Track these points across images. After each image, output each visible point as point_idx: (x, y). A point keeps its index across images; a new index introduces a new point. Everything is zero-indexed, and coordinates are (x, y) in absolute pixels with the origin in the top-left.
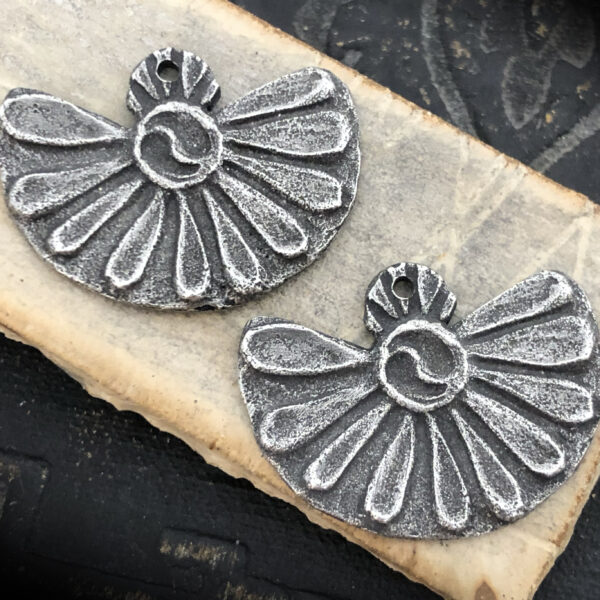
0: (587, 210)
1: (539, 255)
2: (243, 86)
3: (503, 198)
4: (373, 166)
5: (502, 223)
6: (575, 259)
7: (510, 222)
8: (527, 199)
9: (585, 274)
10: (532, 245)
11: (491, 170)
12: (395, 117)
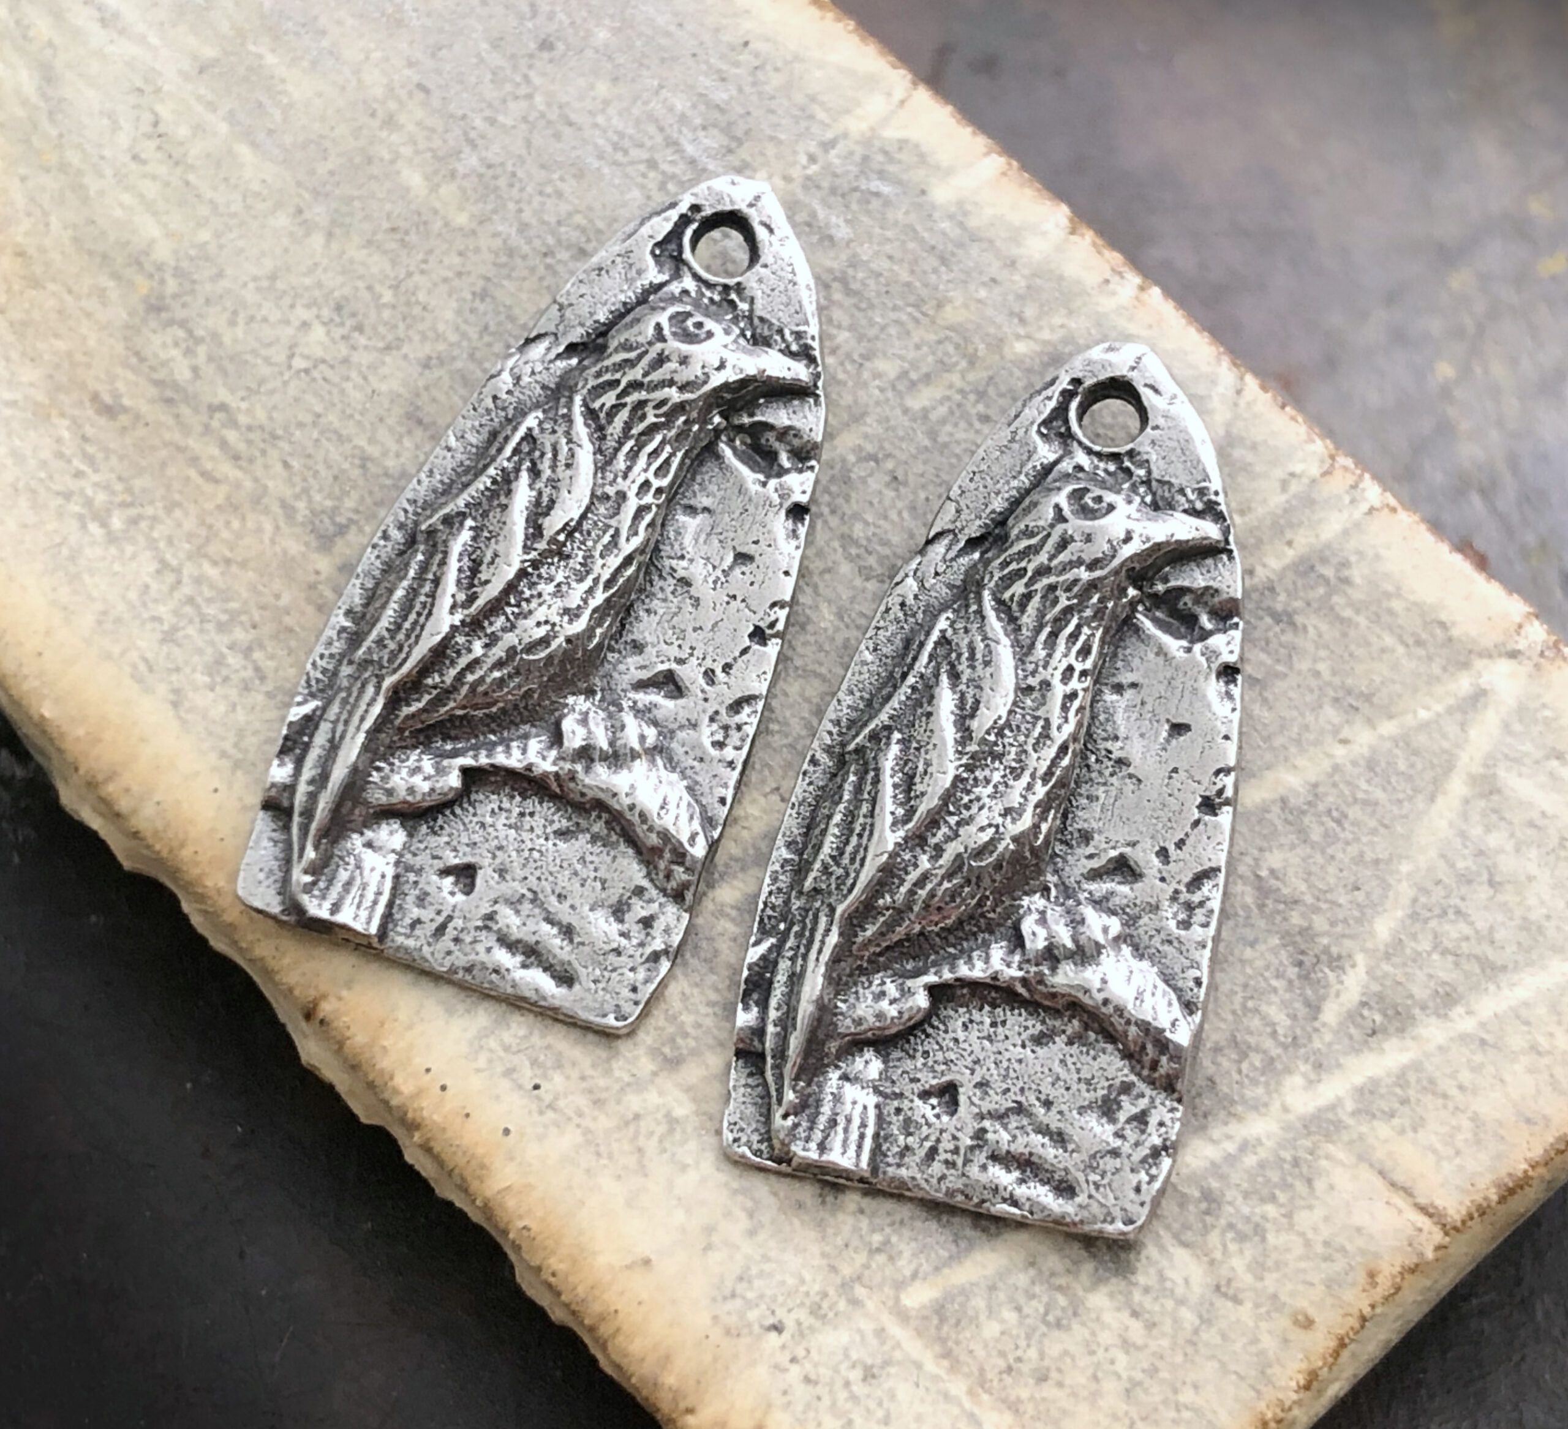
0: (1521, 645)
1: (1345, 733)
2: (683, 119)
3: (1290, 554)
4: (961, 391)
5: (1268, 620)
6: (1449, 768)
7: (1292, 624)
8: (1357, 575)
9: (1465, 816)
10: (1336, 700)
11: (1279, 473)
12: (1061, 278)
